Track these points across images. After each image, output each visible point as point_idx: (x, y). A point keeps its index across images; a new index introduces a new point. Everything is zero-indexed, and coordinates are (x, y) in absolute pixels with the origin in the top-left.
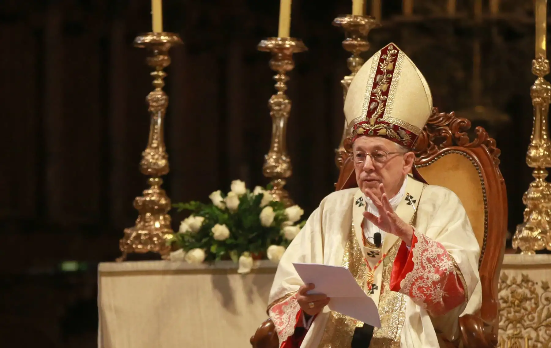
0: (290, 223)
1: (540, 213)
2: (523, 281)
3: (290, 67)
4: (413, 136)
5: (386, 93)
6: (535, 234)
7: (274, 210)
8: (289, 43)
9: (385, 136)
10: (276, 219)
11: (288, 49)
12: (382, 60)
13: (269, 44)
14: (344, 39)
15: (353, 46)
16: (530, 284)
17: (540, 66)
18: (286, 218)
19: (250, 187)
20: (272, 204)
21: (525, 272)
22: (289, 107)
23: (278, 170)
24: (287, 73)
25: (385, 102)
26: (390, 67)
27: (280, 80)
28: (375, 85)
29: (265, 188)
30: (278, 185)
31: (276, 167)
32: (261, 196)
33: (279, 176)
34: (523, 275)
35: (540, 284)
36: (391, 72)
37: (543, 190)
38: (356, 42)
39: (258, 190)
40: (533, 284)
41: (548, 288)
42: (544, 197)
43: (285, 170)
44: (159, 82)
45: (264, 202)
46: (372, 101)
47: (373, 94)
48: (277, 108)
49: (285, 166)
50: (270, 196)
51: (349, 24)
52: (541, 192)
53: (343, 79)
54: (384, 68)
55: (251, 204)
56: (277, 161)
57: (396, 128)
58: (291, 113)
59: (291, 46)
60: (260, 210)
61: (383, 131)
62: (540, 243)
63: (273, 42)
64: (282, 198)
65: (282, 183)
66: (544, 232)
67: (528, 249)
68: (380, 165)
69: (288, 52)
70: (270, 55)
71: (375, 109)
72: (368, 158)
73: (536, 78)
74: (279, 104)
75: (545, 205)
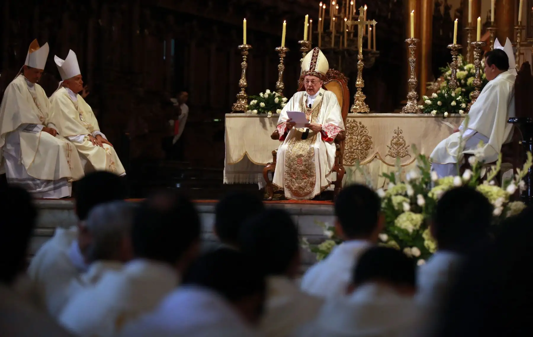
0: (283, 102)
1: (359, 101)
2: (353, 121)
3: (284, 56)
4: (323, 76)
5: (315, 63)
6: (358, 107)
7: (279, 99)
8: (284, 49)
9: (315, 76)
10: (279, 101)
11: (284, 50)
12: (314, 52)
13: (278, 49)
14: (301, 47)
15: (303, 49)
16: (356, 122)
17: (360, 57)
18: (282, 101)
19: (272, 91)
20: (278, 97)
21: (354, 119)
22: (284, 68)
23: (280, 87)
24: (284, 58)
25: (315, 65)
26: (317, 54)
27: (281, 59)
28: (312, 60)
29: (276, 92)
30: (280, 91)
31: (280, 86)
32: (275, 94)
33: (280, 88)
34: (354, 120)
35: (359, 122)
36: (317, 56)
37: (360, 94)
38: (304, 48)
39: (274, 92)
40: (357, 123)
41: (361, 124)
42: (360, 96)
43: (282, 87)
44: (245, 59)
45: (276, 96)
46: (311, 65)
47: (311, 63)
48: (280, 68)
49: (282, 85)
50: (277, 94)
51: (303, 42)
52: (360, 95)
53: (301, 59)
54: (315, 55)
55: (272, 96)
56: (280, 84)
57: (318, 73)
58: (284, 70)
59: (285, 49)
60: (275, 98)
61: (315, 74)
62: (359, 110)
63: (280, 48)
64: (281, 95)
65: (282, 91)
66: (360, 107)
67: (356, 112)
68: (313, 85)
69: (284, 51)
70: (279, 52)
71: (312, 67)
72: (310, 82)
73: (359, 60)
74: (281, 67)
75: (361, 99)
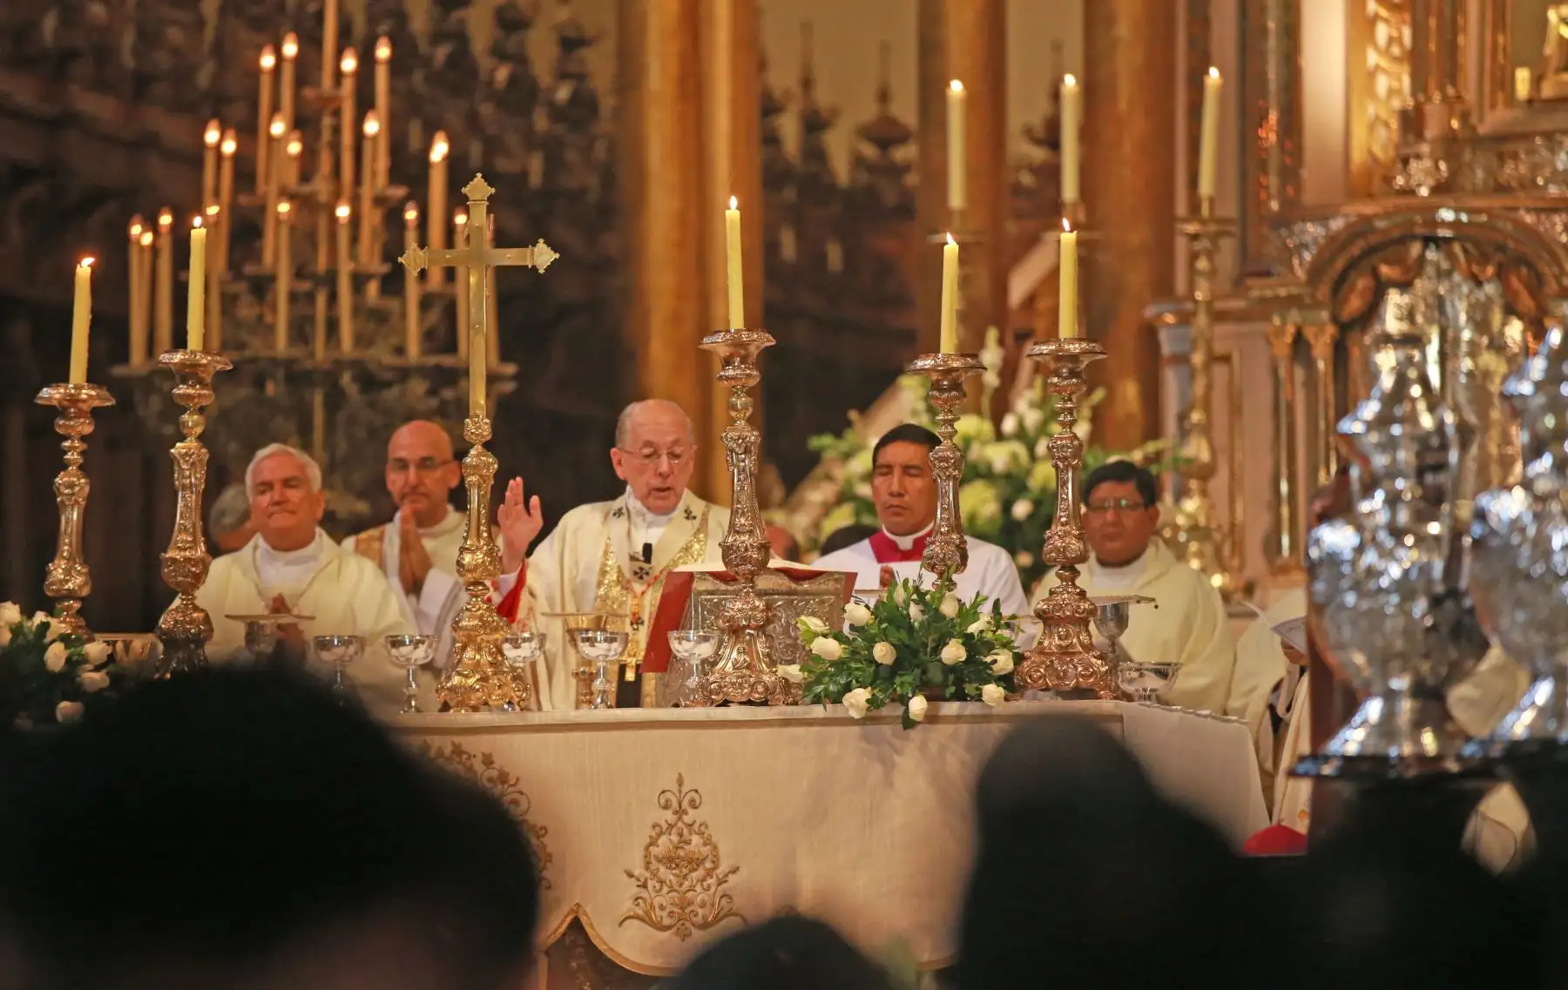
0: (89, 666)
1: (479, 650)
2: (453, 752)
3: (88, 429)
6: (471, 681)
7: (67, 647)
8: (86, 393)
10: (69, 661)
11: (84, 401)
13: (51, 394)
14: (177, 385)
15: (190, 398)
16: (465, 756)
17: (477, 429)
18: (84, 660)
19: (28, 613)
20: (64, 638)
21: (457, 739)
22: (87, 489)
23: (70, 585)
24: (83, 438)
27: (72, 448)
29: (51, 612)
30: (69, 608)
31: (67, 581)
32: (45, 626)
33: (71, 595)
34: (453, 744)
35: (480, 757)
37: (482, 615)
38: (191, 391)
39: (40, 617)
40: (469, 758)
41: (492, 763)
42: (485, 625)
43: (81, 587)
45: (49, 637)
48: (67, 491)
49: (79, 580)
50: (58, 626)
51: (182, 364)
52: (481, 618)
53: (173, 446)
55: (31, 637)
56: (67, 572)
58: (89, 499)
59: (90, 396)
60: (45, 648)
62: (479, 694)
63: (62, 391)
64: (75, 628)
65: (77, 605)
66: (484, 679)
67: (461, 704)
69: (85, 407)
70: (53, 412)
73: (472, 446)
74: (71, 486)
75: (484, 637)
